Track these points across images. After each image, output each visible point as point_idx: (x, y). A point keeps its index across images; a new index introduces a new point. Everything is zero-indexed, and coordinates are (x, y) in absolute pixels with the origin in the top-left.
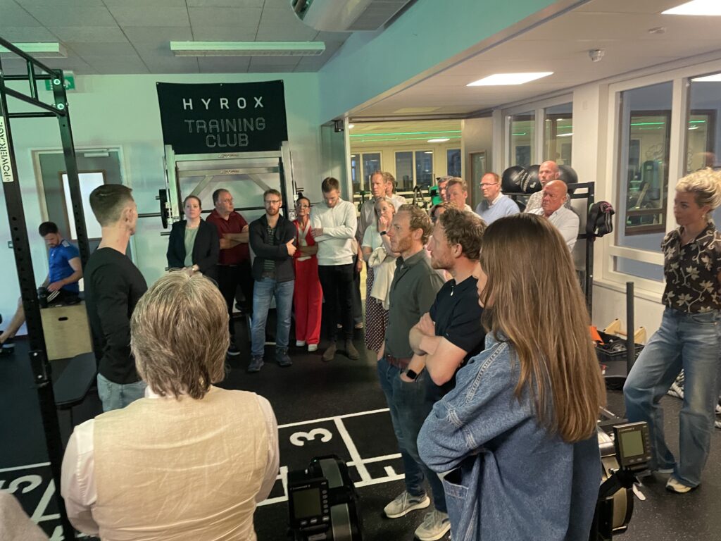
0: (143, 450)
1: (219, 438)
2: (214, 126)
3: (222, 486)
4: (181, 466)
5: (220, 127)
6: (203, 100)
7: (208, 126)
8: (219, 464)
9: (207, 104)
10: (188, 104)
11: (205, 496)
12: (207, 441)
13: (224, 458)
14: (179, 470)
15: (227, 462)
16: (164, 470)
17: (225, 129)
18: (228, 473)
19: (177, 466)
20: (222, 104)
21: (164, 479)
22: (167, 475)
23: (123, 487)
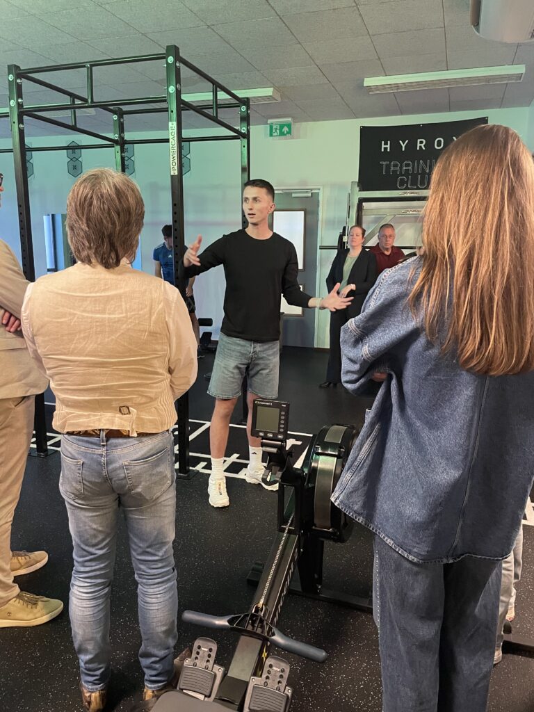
0: (61, 294)
1: (119, 297)
2: (407, 168)
3: (119, 336)
4: (88, 312)
5: (413, 168)
6: (401, 142)
7: (401, 168)
8: (117, 316)
9: (403, 146)
10: (386, 146)
11: (106, 340)
12: (108, 296)
13: (122, 313)
14: (86, 314)
15: (123, 317)
16: (75, 312)
17: (418, 171)
18: (124, 326)
19: (84, 311)
20: (419, 145)
21: (75, 319)
22: (77, 316)
23: (46, 319)
